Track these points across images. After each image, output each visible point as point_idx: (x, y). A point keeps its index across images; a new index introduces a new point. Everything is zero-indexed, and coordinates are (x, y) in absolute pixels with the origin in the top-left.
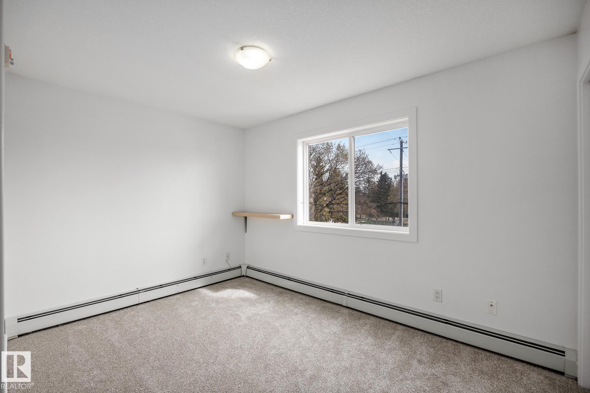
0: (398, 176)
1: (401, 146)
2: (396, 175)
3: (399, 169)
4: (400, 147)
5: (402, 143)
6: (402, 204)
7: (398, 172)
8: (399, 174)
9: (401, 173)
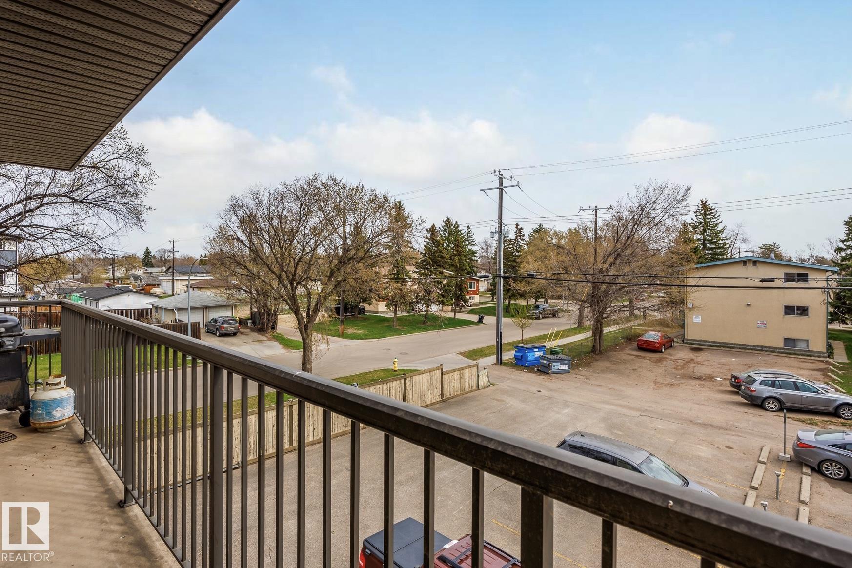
0: (496, 232)
1: (501, 184)
2: (494, 231)
3: (497, 221)
4: (498, 186)
5: (501, 179)
6: (502, 279)
7: (495, 227)
8: (497, 230)
9: (500, 227)
